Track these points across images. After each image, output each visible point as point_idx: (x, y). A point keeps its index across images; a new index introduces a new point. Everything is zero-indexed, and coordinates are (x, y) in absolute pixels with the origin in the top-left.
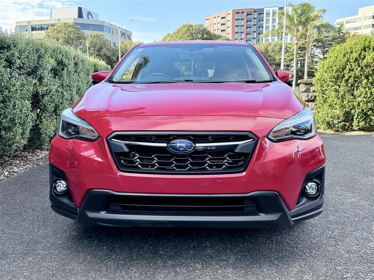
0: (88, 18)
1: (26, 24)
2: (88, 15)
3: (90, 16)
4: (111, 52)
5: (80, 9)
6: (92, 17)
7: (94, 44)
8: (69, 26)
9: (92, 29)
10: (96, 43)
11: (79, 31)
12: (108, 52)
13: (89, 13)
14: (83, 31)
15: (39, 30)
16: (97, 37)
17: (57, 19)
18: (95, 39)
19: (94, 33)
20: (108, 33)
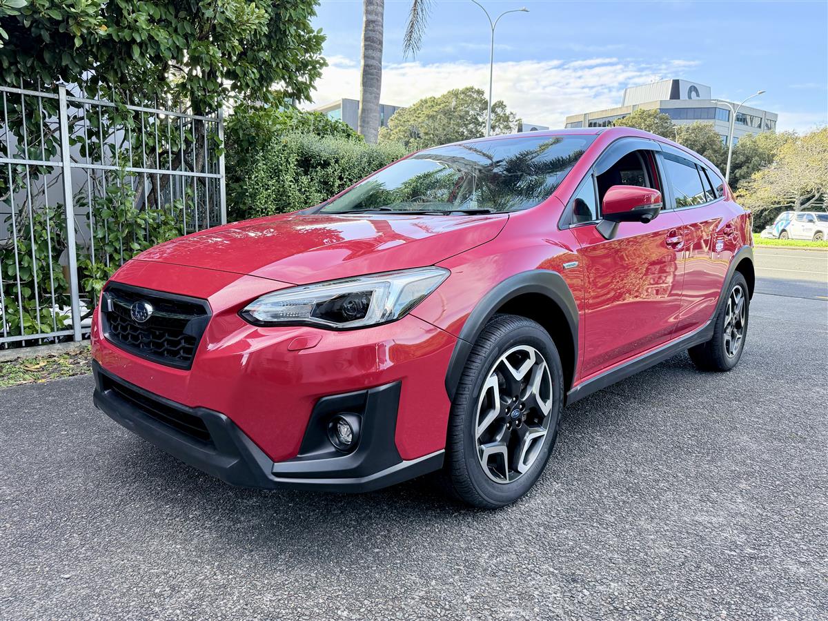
0: (690, 97)
1: (582, 119)
2: (691, 92)
3: (693, 94)
4: (721, 156)
5: (676, 84)
6: (698, 95)
7: (691, 144)
8: (650, 116)
9: (692, 117)
10: (695, 141)
11: (667, 123)
12: (716, 157)
13: (693, 88)
14: (673, 122)
15: (600, 126)
16: (700, 129)
17: (632, 104)
18: (693, 135)
19: (694, 123)
20: (725, 121)
